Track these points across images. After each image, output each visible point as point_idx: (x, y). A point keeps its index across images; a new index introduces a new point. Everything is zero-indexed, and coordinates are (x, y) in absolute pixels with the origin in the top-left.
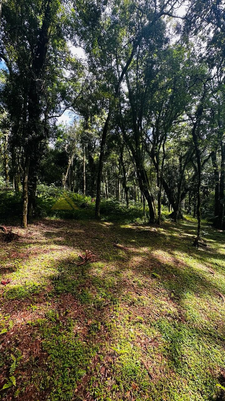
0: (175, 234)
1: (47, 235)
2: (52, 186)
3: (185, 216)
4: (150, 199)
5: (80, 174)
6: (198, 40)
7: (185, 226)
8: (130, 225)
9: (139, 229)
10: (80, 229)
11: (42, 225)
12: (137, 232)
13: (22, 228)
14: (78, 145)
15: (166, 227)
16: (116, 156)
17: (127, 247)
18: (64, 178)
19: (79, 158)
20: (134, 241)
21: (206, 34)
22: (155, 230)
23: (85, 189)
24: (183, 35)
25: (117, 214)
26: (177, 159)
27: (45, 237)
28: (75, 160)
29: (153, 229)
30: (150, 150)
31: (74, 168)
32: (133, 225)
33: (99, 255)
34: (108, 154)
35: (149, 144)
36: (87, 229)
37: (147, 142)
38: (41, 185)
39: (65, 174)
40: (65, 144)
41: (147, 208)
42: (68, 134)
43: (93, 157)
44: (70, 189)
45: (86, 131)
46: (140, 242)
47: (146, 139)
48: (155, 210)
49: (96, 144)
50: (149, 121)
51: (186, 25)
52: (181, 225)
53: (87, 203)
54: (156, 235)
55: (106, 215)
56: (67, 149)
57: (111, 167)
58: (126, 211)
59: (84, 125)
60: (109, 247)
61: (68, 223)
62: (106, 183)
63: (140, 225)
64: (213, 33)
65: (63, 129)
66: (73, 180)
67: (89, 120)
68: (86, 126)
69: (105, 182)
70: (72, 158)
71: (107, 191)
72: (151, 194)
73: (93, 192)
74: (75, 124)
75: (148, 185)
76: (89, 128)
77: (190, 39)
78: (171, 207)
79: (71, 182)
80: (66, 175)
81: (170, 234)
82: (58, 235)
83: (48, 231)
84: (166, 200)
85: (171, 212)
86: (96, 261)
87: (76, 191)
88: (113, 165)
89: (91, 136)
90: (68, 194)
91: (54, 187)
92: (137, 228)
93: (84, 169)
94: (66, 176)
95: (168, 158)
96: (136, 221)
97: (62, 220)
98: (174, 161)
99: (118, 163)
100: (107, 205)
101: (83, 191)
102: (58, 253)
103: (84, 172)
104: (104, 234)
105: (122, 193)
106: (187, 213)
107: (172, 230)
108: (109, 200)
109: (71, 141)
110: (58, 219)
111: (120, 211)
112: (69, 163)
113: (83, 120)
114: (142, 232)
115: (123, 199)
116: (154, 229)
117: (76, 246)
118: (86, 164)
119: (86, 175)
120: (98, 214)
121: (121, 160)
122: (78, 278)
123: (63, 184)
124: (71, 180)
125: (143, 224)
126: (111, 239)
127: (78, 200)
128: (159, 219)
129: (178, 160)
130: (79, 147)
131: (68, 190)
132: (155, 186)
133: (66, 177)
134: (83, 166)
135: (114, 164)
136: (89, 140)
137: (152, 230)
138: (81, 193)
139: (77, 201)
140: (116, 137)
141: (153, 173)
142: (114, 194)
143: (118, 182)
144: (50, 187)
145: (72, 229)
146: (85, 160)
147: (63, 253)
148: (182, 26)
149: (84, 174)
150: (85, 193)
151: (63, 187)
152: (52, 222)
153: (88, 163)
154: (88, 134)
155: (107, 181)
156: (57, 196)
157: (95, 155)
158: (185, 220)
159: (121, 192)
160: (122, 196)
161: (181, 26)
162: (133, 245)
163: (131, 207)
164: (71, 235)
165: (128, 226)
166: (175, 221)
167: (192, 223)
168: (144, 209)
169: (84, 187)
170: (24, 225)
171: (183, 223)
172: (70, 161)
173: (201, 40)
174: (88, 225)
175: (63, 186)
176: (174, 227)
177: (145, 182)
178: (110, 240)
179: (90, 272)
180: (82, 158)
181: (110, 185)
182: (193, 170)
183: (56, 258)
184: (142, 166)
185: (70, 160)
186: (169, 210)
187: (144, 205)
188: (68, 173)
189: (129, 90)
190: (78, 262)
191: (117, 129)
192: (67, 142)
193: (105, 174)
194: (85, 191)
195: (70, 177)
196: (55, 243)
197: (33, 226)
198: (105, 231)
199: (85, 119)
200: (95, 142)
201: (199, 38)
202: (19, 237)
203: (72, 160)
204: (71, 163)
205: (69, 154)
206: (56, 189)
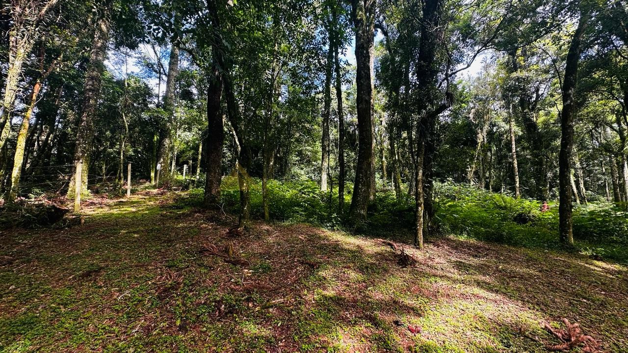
1: (460, 267)
2: (449, 183)
5: (501, 158)
11: (446, 247)
13: (417, 248)
14: (496, 105)
18: (471, 167)
19: (499, 127)
23: (517, 185)
28: (490, 134)
31: (490, 147)
39: (472, 160)
40: (470, 110)
42: (474, 92)
43: (535, 119)
44: (483, 185)
45: (514, 75)
53: (529, 212)
56: (474, 118)
59: (507, 66)
61: (494, 250)
65: (463, 87)
66: (489, 170)
67: (519, 53)
68: (512, 67)
70: (485, 131)
71: (582, 186)
76: (521, 67)
79: (484, 173)
83: (459, 260)
87: (497, 190)
89: (526, 80)
90: (480, 194)
91: (453, 183)
93: (514, 146)
94: (474, 164)
97: (481, 244)
101: (513, 189)
103: (514, 151)
109: (480, 101)
110: (472, 241)
112: (479, 141)
113: (505, 58)
118: (516, 135)
119: (518, 156)
120: (568, 238)
123: (469, 178)
124: (483, 169)
130: (497, 108)
131: (479, 188)
134: (511, 141)
136: (521, 89)
138: (509, 193)
139: (505, 208)
142: (604, 194)
144: (446, 184)
145: (508, 263)
146: (514, 128)
149: (515, 156)
150: (518, 192)
153: (520, 133)
154: (518, 79)
155: (579, 166)
156: (460, 199)
169: (515, 182)
170: (419, 245)
175: (470, 182)
180: (507, 127)
185: (480, 136)
188: (478, 158)
192: (472, 106)
194: (517, 189)
195: (483, 165)
197: (431, 246)
199: (510, 54)
202: (416, 261)
203: (485, 134)
204: (483, 139)
205: (478, 125)
206: (456, 188)
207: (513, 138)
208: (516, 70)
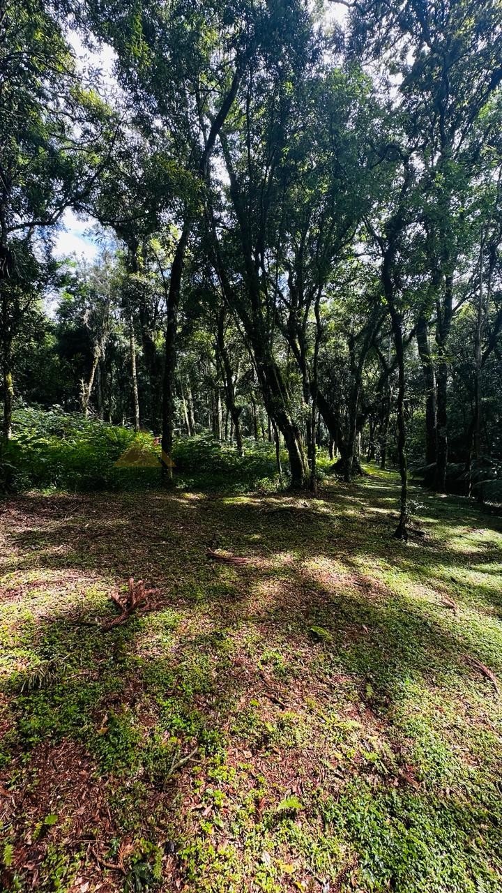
0: (351, 512)
1: (25, 541)
2: (56, 411)
3: (364, 467)
4: (291, 433)
5: (124, 381)
6: (382, 71)
7: (367, 489)
8: (247, 496)
9: (269, 505)
10: (121, 516)
12: (264, 513)
14: (116, 312)
15: (328, 495)
16: (209, 338)
17: (241, 556)
18: (86, 391)
19: (120, 342)
20: (257, 536)
21: (398, 59)
22: (306, 506)
23: (137, 416)
24: (350, 56)
25: (216, 472)
26: (343, 342)
27: (17, 549)
28: (110, 348)
29: (301, 503)
30: (285, 322)
31: (111, 367)
32: (254, 497)
33: (167, 586)
34: (188, 330)
35: (281, 309)
36: (140, 516)
37: (277, 305)
38: (26, 409)
39: (87, 381)
40: (84, 310)
41: (285, 453)
42: (90, 285)
43: (153, 339)
44: (102, 415)
45: (134, 277)
46: (272, 539)
47: (275, 298)
48: (303, 458)
49: (159, 308)
50: (280, 256)
51: (355, 34)
52: (359, 489)
53: (142, 448)
54: (308, 516)
55: (189, 474)
56: (88, 322)
57: (199, 363)
58: (236, 464)
59: (128, 263)
60: (194, 560)
61: (88, 502)
62: (189, 400)
63: (271, 495)
64: (413, 56)
65: (77, 273)
66: (109, 396)
67: (140, 251)
68: (131, 265)
69: (186, 399)
70: (104, 341)
71: (192, 418)
72: (292, 421)
73: (157, 423)
74: (105, 259)
75: (286, 402)
76: (140, 270)
77: (364, 68)
78: (335, 449)
79: (103, 400)
80: (91, 384)
81: (339, 513)
82: (56, 538)
83: (29, 529)
84: (323, 434)
85: (335, 461)
86: (158, 608)
87: (117, 421)
88: (202, 359)
89: (145, 288)
90: (95, 428)
91: (61, 412)
92: (264, 503)
93: (134, 368)
94: (90, 386)
95: (326, 340)
96: (260, 486)
97: (74, 497)
98: (338, 346)
99: (213, 353)
100: (191, 451)
101: (133, 421)
102: (49, 593)
103: (135, 374)
104: (183, 525)
105: (227, 421)
106: (367, 460)
107: (342, 501)
108: (197, 438)
109: (98, 301)
110: (63, 494)
111: (223, 463)
112: (96, 356)
113: (126, 251)
114: (275, 512)
115: (229, 436)
116: (302, 501)
117: (105, 566)
118: (137, 355)
119: (139, 381)
120: (169, 474)
121: (219, 346)
122: (101, 672)
123: (84, 406)
124: (102, 395)
125: (276, 491)
126: (202, 537)
127: (119, 442)
128: (312, 477)
129: (346, 345)
130: (118, 316)
131: (95, 419)
132: (301, 403)
133: (90, 388)
134: (131, 361)
135: (205, 356)
136: (140, 298)
137: (300, 506)
138: (131, 425)
139: (118, 444)
140: (204, 291)
141: (293, 374)
142: (207, 426)
143: (217, 395)
144: (51, 413)
145: (99, 517)
146: (134, 346)
147: (64, 592)
148: (346, 36)
149: (135, 381)
150: (138, 425)
151: (85, 413)
152: (43, 502)
153: (141, 354)
154: (137, 283)
155: (190, 396)
156: (70, 435)
157: (158, 336)
158: (367, 475)
159: (223, 419)
160: (226, 428)
161: (343, 35)
162: (256, 549)
163: (248, 451)
164: (93, 535)
165: (242, 498)
166: (346, 480)
167: (380, 480)
168: (278, 457)
169: (135, 412)
171: (363, 482)
172: (98, 351)
173: (388, 71)
174: (142, 504)
175: (84, 410)
176: (345, 495)
177: (278, 393)
178: (197, 540)
179: (138, 649)
180: (128, 343)
181: (197, 404)
182: (376, 366)
183: (42, 611)
184: (268, 355)
185: (97, 348)
186: (331, 457)
187: (277, 446)
188: (95, 378)
189: (232, 176)
190: (107, 615)
191: (208, 273)
192: (88, 305)
193: (185, 379)
194: (138, 421)
195: (101, 389)
196: (45, 563)
198: (186, 518)
199: (130, 248)
200: (157, 305)
201: (383, 67)
203: (104, 348)
204: (102, 353)
205: (95, 334)
206: (66, 419)
207: (134, 359)
208: (135, 271)
